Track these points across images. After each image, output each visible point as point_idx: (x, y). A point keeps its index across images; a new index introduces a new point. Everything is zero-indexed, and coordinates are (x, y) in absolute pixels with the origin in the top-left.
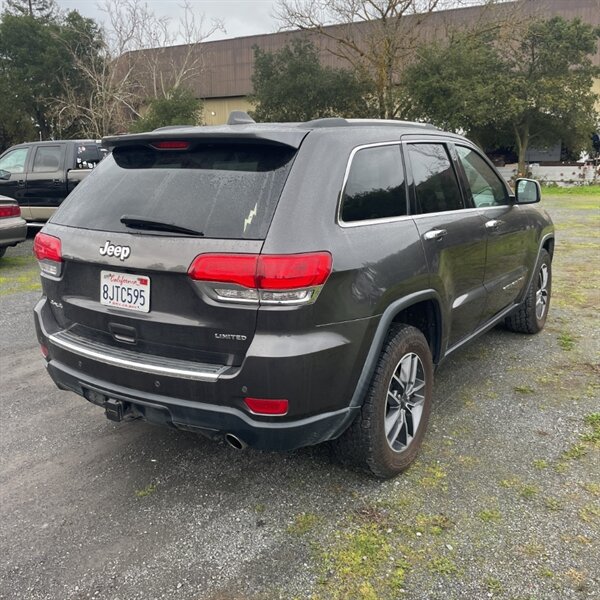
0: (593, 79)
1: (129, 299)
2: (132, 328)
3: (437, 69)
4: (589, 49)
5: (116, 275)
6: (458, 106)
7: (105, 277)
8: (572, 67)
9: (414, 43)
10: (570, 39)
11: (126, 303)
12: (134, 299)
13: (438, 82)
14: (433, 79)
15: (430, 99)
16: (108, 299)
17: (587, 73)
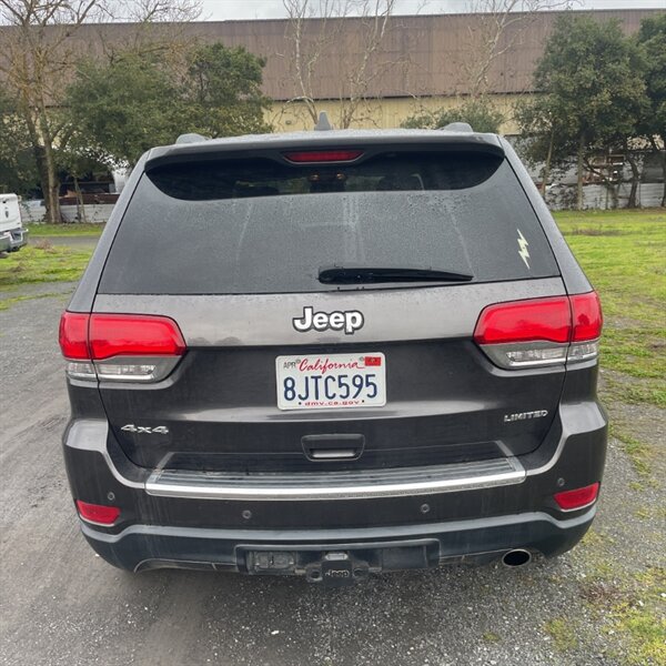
0: (264, 110)
1: (343, 391)
2: (357, 436)
3: (104, 90)
4: (257, 78)
5: (312, 359)
6: (137, 133)
7: (286, 365)
8: (242, 96)
9: (72, 58)
10: (239, 67)
11: (337, 399)
12: (353, 390)
13: (108, 105)
14: (103, 101)
15: (102, 124)
16: (297, 399)
17: (259, 104)
